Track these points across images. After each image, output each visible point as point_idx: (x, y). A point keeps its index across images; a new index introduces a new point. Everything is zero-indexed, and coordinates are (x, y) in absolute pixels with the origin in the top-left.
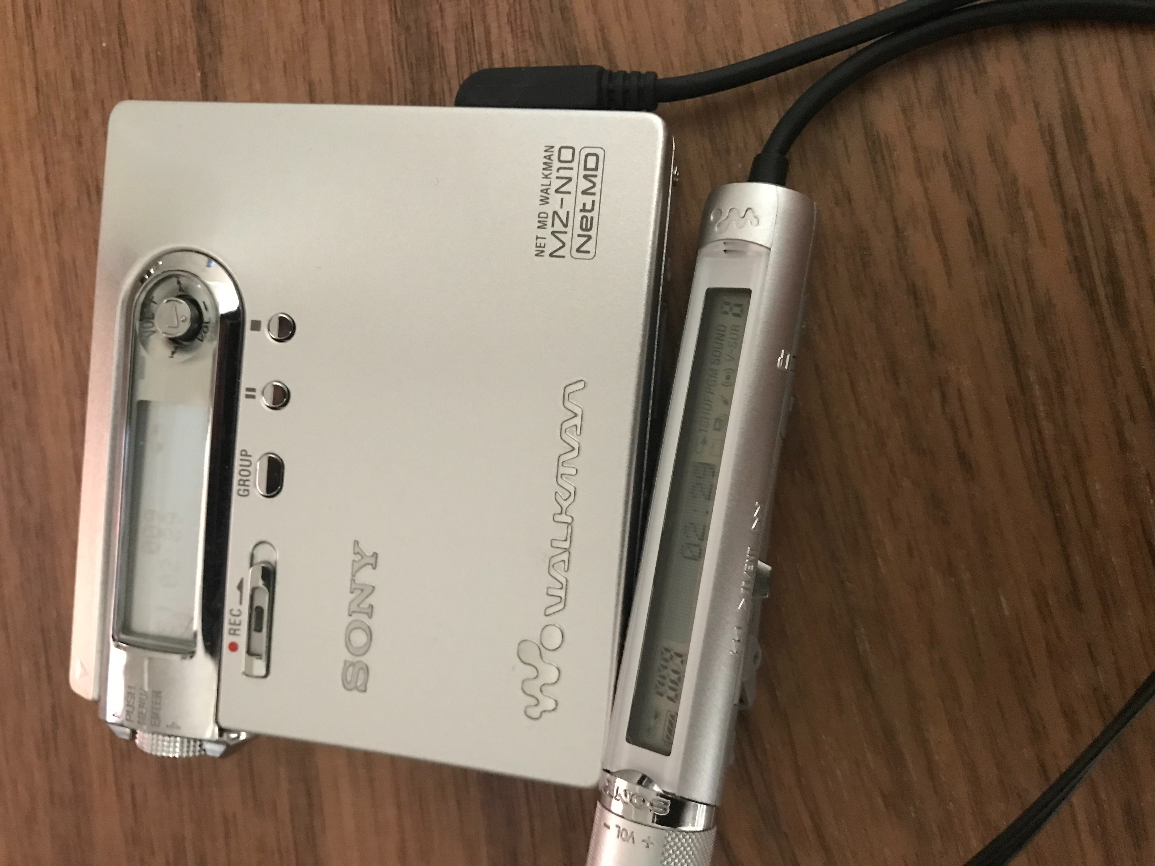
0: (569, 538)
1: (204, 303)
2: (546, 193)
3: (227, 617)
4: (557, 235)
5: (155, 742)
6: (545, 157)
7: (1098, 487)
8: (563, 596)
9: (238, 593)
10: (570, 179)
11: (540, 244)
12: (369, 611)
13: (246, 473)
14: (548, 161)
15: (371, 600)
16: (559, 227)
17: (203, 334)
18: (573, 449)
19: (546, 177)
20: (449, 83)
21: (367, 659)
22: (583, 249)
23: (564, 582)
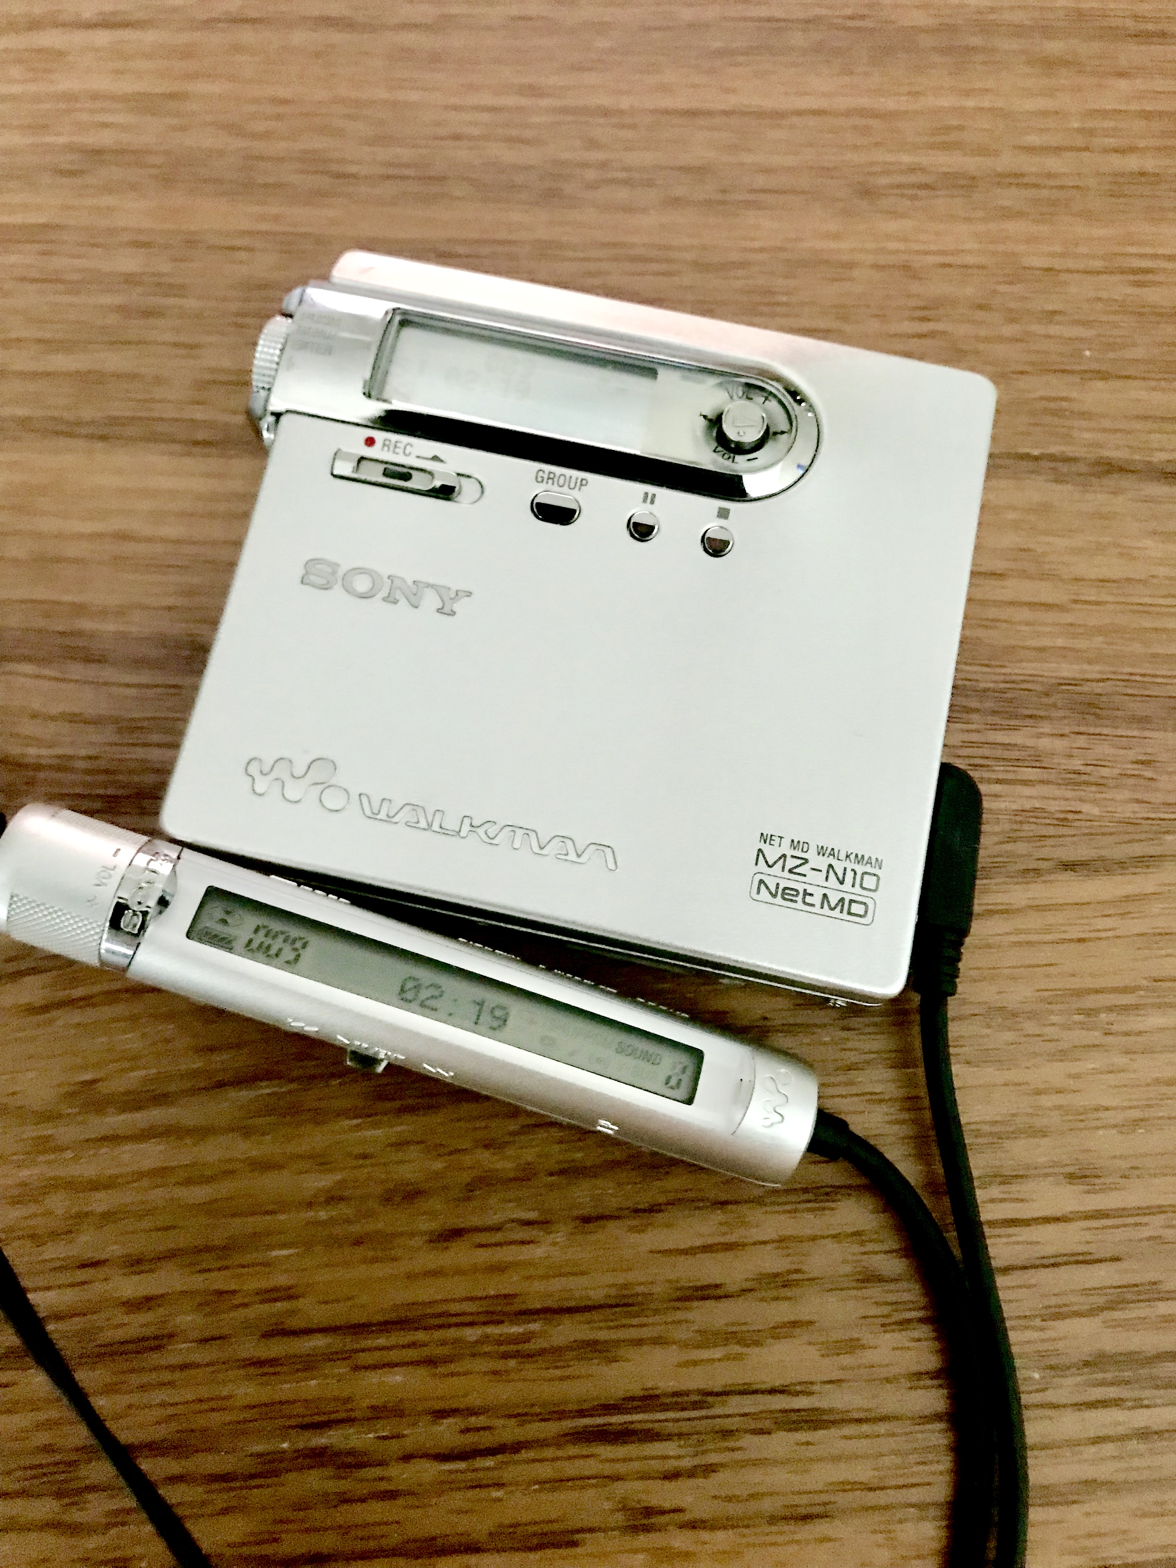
0: (443, 831)
1: (756, 458)
2: (830, 854)
3: (404, 439)
4: (782, 860)
5: (275, 339)
6: (870, 858)
8: (378, 817)
9: (430, 456)
11: (774, 840)
12: (391, 599)
13: (561, 482)
14: (865, 860)
15: (403, 602)
16: (791, 863)
17: (722, 453)
18: (542, 848)
19: (847, 856)
21: (338, 590)
22: (763, 887)
23: (394, 820)
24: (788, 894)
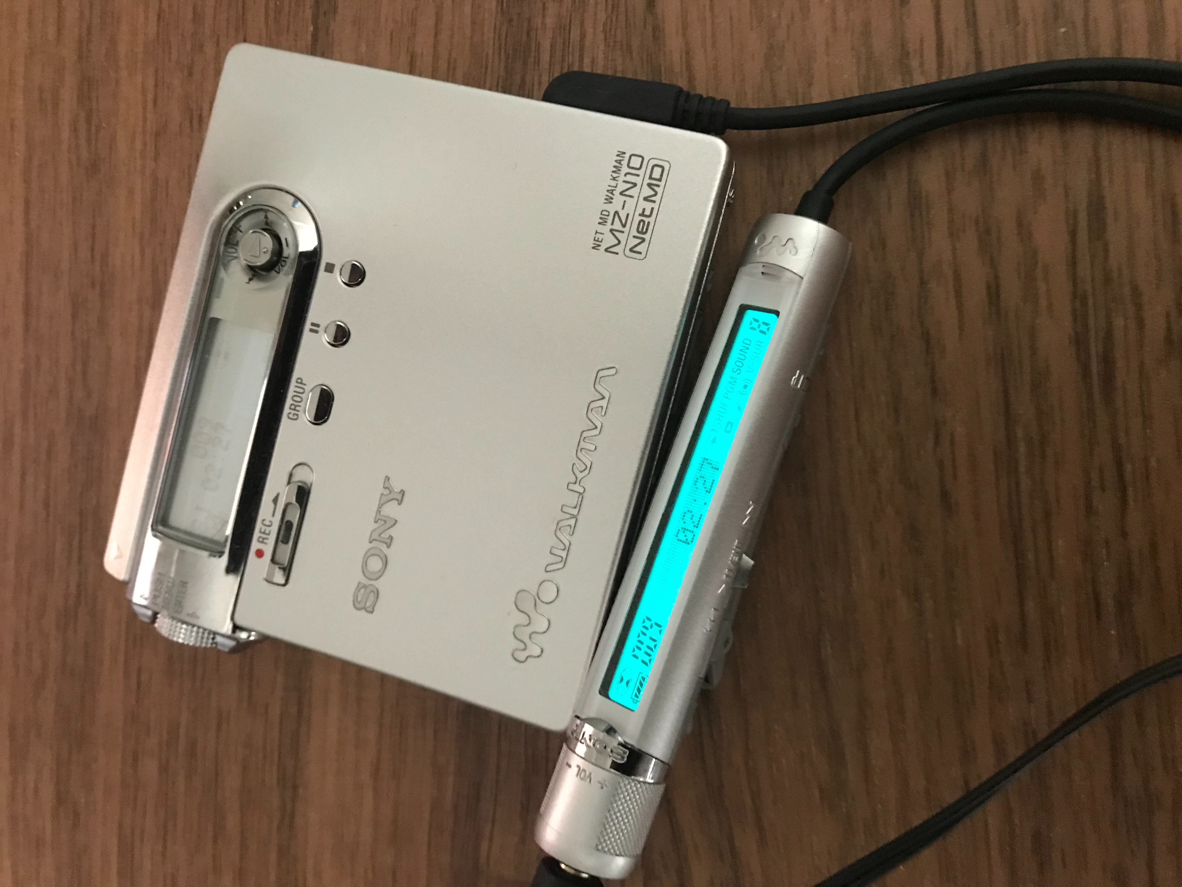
0: (579, 506)
1: (286, 239)
2: (612, 193)
3: (259, 525)
4: (616, 233)
5: (173, 628)
6: (616, 161)
7: (1060, 542)
8: (564, 557)
9: (272, 505)
10: (635, 185)
11: (598, 238)
12: (388, 541)
13: (298, 399)
14: (618, 165)
15: (392, 532)
16: (617, 225)
17: (280, 267)
19: (614, 179)
20: (540, 76)
21: (379, 584)
22: (636, 249)
23: (567, 544)
24: (643, 229)
